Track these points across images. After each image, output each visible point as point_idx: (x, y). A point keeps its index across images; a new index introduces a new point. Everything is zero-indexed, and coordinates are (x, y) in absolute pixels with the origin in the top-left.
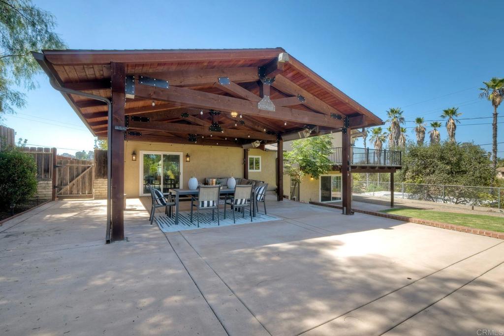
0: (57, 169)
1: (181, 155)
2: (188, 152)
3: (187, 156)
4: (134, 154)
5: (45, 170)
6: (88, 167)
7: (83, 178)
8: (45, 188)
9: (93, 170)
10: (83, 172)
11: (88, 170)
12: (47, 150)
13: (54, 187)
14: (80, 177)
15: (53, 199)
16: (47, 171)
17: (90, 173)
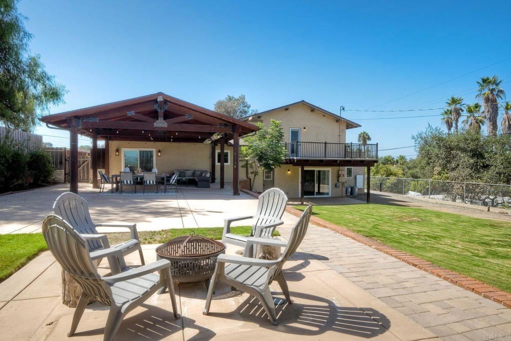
0: (67, 162)
1: (154, 151)
2: (160, 148)
3: (159, 151)
4: (118, 150)
5: (60, 163)
6: (87, 161)
7: (83, 168)
8: (60, 175)
9: (90, 163)
10: (83, 163)
11: (86, 162)
12: (61, 149)
13: (65, 174)
14: (81, 167)
15: (65, 183)
16: (61, 163)
17: (88, 165)
